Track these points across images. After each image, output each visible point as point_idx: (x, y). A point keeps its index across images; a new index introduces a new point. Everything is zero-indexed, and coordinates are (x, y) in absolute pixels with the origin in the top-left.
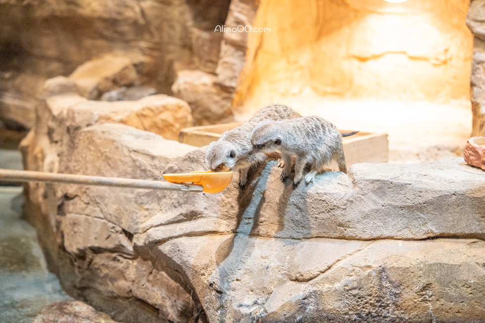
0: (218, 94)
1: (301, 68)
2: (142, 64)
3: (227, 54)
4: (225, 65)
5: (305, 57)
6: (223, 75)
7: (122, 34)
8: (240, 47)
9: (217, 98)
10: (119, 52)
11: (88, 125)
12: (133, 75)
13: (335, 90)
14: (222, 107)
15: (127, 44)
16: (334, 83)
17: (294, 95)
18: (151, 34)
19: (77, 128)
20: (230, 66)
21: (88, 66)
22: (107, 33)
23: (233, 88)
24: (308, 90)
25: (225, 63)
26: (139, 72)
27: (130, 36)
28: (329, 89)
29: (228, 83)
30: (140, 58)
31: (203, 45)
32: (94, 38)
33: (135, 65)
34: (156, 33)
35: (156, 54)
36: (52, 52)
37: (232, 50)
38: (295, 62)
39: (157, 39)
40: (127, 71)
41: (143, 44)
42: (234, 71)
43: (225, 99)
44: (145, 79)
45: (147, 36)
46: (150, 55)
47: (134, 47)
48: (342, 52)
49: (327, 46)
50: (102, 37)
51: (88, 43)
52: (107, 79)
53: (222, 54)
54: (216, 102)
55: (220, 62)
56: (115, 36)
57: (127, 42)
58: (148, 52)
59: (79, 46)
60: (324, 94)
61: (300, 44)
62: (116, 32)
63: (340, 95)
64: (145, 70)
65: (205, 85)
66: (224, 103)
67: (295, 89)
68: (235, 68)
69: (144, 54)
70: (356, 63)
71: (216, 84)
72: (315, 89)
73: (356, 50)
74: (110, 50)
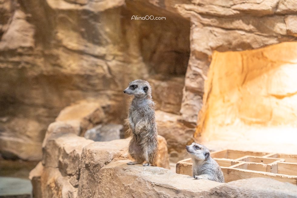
0: (182, 129)
1: (232, 104)
2: (109, 106)
3: (188, 98)
4: (187, 106)
5: (235, 97)
6: (186, 113)
7: (93, 85)
8: (198, 93)
9: (181, 132)
10: (92, 99)
11: (106, 163)
12: (102, 115)
13: (259, 120)
14: (186, 138)
15: (97, 92)
16: (258, 115)
17: (228, 124)
18: (116, 84)
19: (97, 166)
20: (191, 107)
21: (68, 110)
22: (82, 85)
23: (195, 124)
24: (238, 121)
25: (187, 104)
26: (106, 113)
27: (100, 87)
28: (254, 120)
29: (190, 120)
30: (107, 102)
31: (162, 91)
32: (72, 90)
33: (104, 108)
34: (119, 84)
35: (119, 99)
36: (39, 101)
37: (192, 95)
38: (229, 101)
39: (120, 88)
40: (98, 112)
41: (109, 92)
42: (194, 111)
43: (187, 132)
44: (111, 118)
45: (112, 86)
46: (115, 100)
47: (102, 94)
48: (263, 92)
49: (251, 88)
50: (78, 88)
51: (68, 93)
52: (85, 119)
53: (184, 98)
54: (181, 135)
55: (183, 104)
56: (89, 87)
57: (97, 91)
58: (113, 97)
59: (61, 96)
60: (251, 123)
61: (231, 88)
62: (89, 84)
63: (263, 123)
64: (111, 111)
65: (171, 122)
66: (188, 135)
67: (228, 121)
68: (195, 108)
69: (110, 99)
70: (274, 100)
71: (180, 121)
72: (243, 120)
73: (274, 91)
74: (84, 98)
